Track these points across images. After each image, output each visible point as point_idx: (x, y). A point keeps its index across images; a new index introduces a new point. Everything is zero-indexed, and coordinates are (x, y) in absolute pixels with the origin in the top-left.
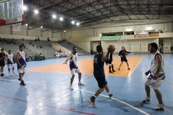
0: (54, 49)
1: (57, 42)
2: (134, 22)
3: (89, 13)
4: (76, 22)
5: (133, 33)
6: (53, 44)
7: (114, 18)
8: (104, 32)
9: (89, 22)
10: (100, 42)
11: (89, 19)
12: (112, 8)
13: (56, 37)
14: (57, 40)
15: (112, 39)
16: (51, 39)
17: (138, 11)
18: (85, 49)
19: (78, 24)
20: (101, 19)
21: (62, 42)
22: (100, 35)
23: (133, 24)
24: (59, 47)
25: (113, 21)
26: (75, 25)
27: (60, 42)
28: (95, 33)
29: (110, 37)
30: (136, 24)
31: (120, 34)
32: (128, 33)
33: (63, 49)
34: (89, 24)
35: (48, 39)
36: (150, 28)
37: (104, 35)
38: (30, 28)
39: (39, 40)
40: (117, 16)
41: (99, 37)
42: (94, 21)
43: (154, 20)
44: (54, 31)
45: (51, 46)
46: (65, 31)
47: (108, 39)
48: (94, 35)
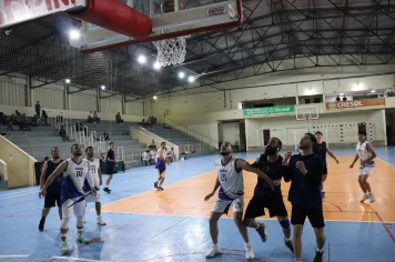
0: (137, 142)
2: (322, 73)
4: (186, 78)
5: (318, 99)
6: (133, 130)
7: (277, 63)
8: (249, 99)
9: (216, 75)
10: (241, 124)
11: (215, 67)
15: (272, 115)
16: (124, 117)
17: (333, 46)
18: (205, 141)
19: (192, 79)
20: (243, 68)
22: (240, 106)
23: (319, 77)
24: (148, 137)
25: (274, 71)
26: (184, 83)
29: (266, 109)
30: (326, 76)
31: (290, 101)
32: (307, 100)
34: (214, 78)
35: (118, 116)
36: (359, 86)
37: (247, 105)
40: (282, 59)
41: (238, 112)
42: (226, 72)
43: (369, 68)
44: (128, 98)
45: (128, 133)
46: (155, 98)
47: (262, 116)
48: (225, 106)
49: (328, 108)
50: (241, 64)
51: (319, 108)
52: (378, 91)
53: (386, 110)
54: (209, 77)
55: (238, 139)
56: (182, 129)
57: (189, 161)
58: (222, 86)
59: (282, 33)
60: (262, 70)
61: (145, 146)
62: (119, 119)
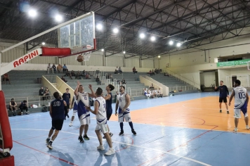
0: (143, 85)
1: (148, 73)
3: (196, 26)
4: (175, 43)
6: (141, 77)
7: (238, 30)
8: (223, 55)
9: (197, 41)
11: (196, 36)
12: (235, 15)
13: (146, 66)
14: (148, 70)
15: (237, 66)
16: (138, 70)
18: (192, 84)
19: (179, 45)
20: (217, 34)
21: (155, 74)
22: (216, 61)
24: (150, 81)
25: (237, 35)
27: (151, 74)
28: (207, 56)
29: (233, 62)
33: (157, 84)
34: (196, 43)
35: (134, 69)
37: (222, 59)
38: (108, 54)
39: (120, 72)
42: (206, 38)
44: (143, 57)
45: (138, 80)
46: (159, 57)
47: (230, 67)
48: (206, 61)
50: (216, 32)
54: (191, 42)
57: (175, 96)
58: (203, 47)
60: (228, 36)
62: (135, 71)
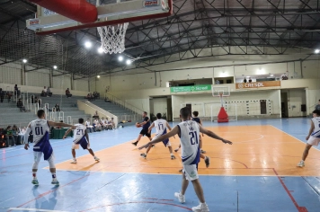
0: (83, 113)
2: (234, 60)
5: (229, 80)
7: (198, 50)
9: (149, 59)
10: (168, 99)
11: (148, 53)
13: (81, 88)
14: (85, 94)
15: (194, 92)
16: (73, 92)
17: (242, 39)
18: (140, 112)
19: (129, 62)
20: (170, 54)
21: (94, 98)
22: (168, 85)
23: (230, 63)
25: (196, 57)
26: (122, 65)
28: (158, 80)
29: (188, 87)
30: (236, 63)
31: (208, 82)
32: (221, 81)
34: (148, 62)
35: (67, 91)
36: (261, 71)
38: (28, 68)
39: (50, 94)
40: (202, 47)
41: (166, 90)
43: (269, 57)
44: (76, 76)
45: (76, 106)
46: (99, 77)
47: (185, 93)
48: (156, 84)
49: (237, 87)
50: (169, 51)
51: (230, 88)
52: (275, 75)
53: (281, 90)
54: (143, 60)
55: (166, 111)
56: (120, 102)
57: (126, 129)
58: (153, 68)
59: (202, 27)
60: (186, 56)
61: (89, 116)
62: (68, 94)
